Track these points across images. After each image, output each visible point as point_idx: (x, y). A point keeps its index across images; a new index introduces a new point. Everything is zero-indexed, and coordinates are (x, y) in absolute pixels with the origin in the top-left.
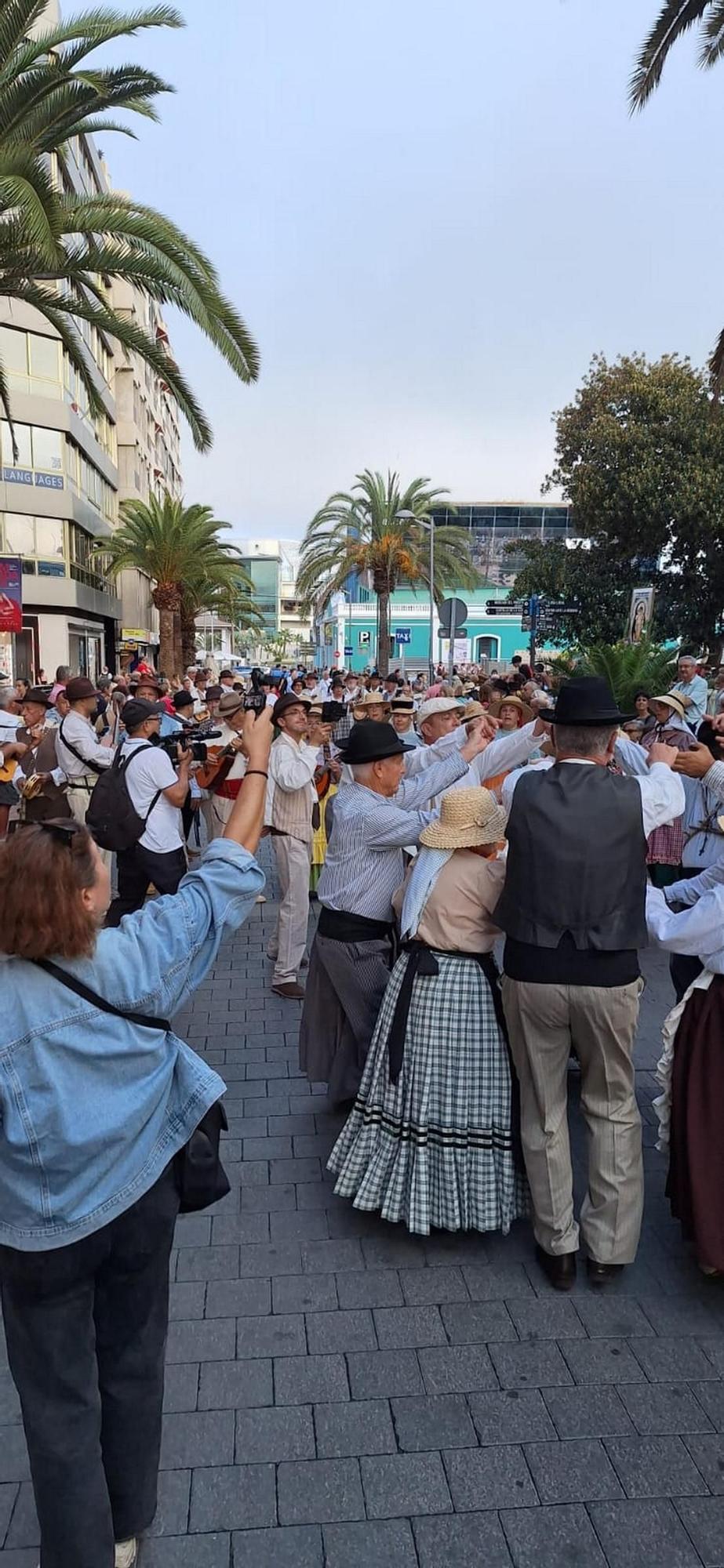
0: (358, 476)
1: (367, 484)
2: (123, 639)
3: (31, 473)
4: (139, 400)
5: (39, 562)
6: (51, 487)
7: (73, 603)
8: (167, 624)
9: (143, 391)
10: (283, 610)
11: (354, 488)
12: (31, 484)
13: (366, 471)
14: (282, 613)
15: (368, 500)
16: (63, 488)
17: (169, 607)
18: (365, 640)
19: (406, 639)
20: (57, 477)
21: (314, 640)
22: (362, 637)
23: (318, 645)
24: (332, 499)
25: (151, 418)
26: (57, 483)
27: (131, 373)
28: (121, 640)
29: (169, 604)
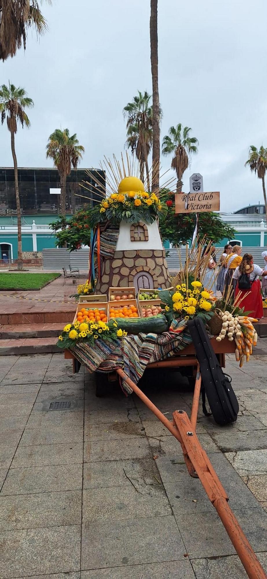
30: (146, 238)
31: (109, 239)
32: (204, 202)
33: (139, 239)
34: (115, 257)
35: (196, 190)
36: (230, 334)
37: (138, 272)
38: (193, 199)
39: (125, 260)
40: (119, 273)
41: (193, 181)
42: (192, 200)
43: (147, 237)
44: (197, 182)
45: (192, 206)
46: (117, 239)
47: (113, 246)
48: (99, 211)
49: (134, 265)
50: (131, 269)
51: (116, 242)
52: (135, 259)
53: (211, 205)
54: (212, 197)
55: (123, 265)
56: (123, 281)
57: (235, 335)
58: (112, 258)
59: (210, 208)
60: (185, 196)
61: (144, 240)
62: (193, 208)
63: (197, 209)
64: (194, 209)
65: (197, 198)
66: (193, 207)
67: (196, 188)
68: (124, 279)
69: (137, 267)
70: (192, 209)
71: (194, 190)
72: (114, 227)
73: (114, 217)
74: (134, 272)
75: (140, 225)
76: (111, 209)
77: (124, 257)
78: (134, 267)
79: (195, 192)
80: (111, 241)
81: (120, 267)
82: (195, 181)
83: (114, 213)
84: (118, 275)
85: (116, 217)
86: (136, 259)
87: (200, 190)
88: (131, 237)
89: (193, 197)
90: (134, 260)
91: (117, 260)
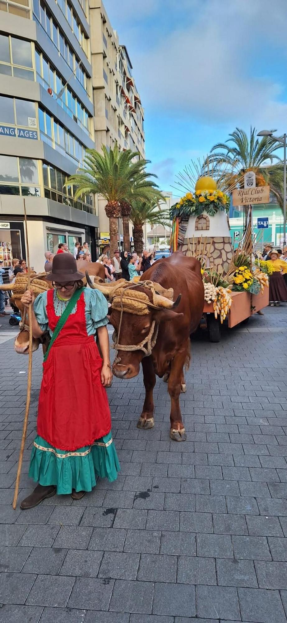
0: (230, 135)
1: (236, 136)
2: (101, 238)
3: (14, 129)
4: (111, 109)
5: (22, 187)
6: (29, 138)
7: (46, 214)
8: (114, 226)
9: (114, 103)
11: (227, 141)
12: (15, 135)
13: (237, 129)
15: (238, 148)
16: (37, 139)
17: (114, 215)
18: (237, 235)
19: (265, 225)
20: (33, 132)
22: (236, 234)
24: (215, 147)
25: (121, 123)
26: (33, 136)
27: (103, 90)
28: (100, 239)
29: (114, 213)
32: (256, 196)
33: (201, 229)
34: (184, 244)
39: (190, 245)
41: (247, 179)
42: (246, 194)
43: (208, 226)
44: (251, 179)
45: (246, 199)
46: (187, 229)
47: (183, 235)
48: (176, 207)
49: (196, 249)
51: (186, 231)
52: (197, 244)
53: (261, 198)
54: (262, 191)
58: (182, 244)
59: (261, 200)
60: (241, 192)
61: (206, 229)
63: (250, 202)
65: (250, 192)
67: (250, 184)
71: (248, 185)
72: (185, 220)
75: (203, 217)
77: (190, 243)
80: (183, 230)
82: (249, 178)
83: (184, 208)
88: (196, 227)
89: (247, 192)
91: (185, 246)
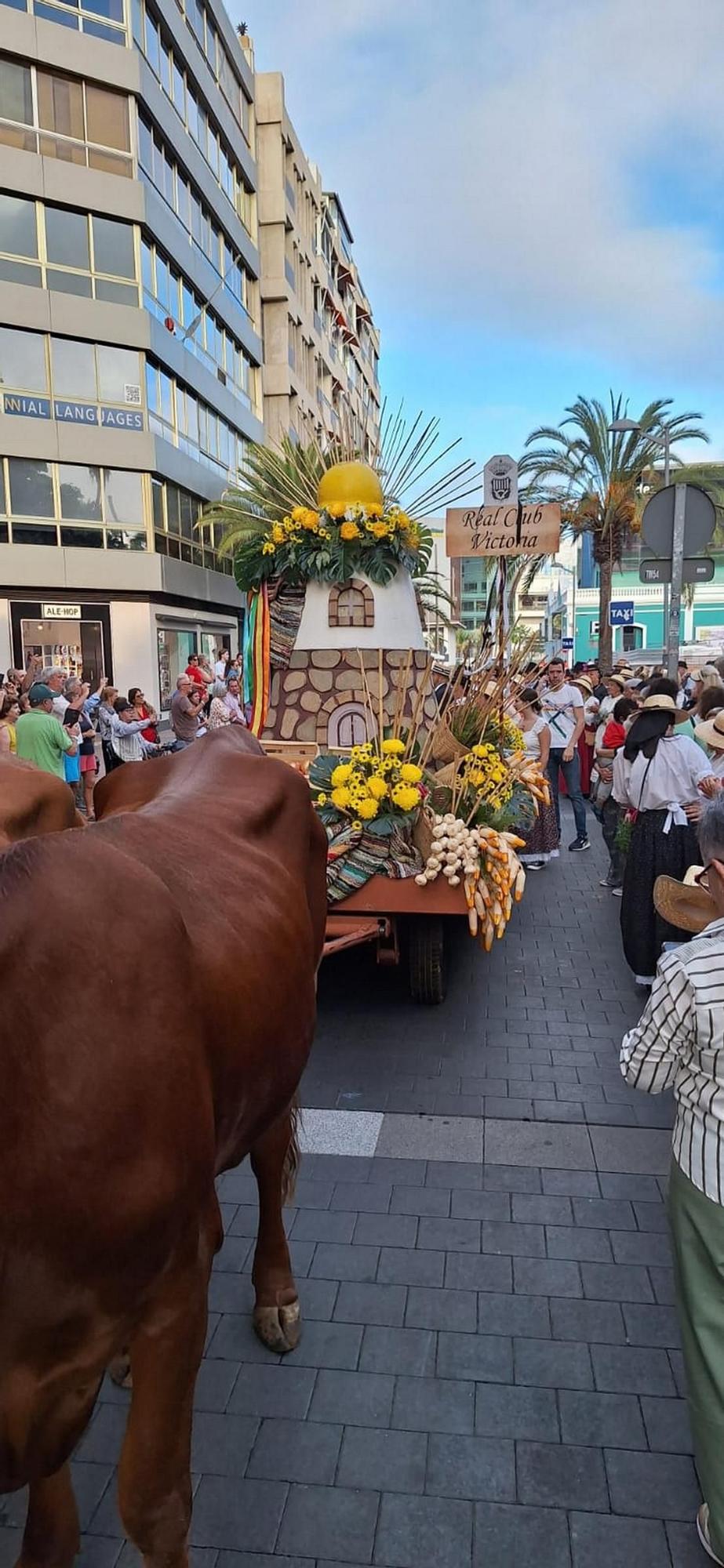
1: (582, 413)
3: (95, 408)
4: (302, 344)
5: (108, 531)
6: (125, 427)
7: (157, 586)
9: (307, 331)
10: (521, 606)
11: (562, 424)
12: (96, 423)
13: (580, 397)
14: (520, 609)
15: (586, 439)
16: (142, 428)
19: (627, 618)
20: (134, 414)
21: (543, 635)
22: (594, 628)
23: (547, 640)
26: (134, 422)
27: (285, 304)
30: (367, 619)
31: (282, 620)
33: (348, 622)
34: (292, 666)
35: (499, 497)
36: (449, 870)
37: (339, 706)
38: (492, 521)
39: (312, 671)
40: (297, 706)
41: (493, 476)
42: (489, 524)
43: (369, 616)
44: (505, 476)
45: (489, 539)
46: (299, 620)
47: (289, 639)
48: (262, 552)
49: (334, 687)
50: (325, 696)
51: (296, 628)
52: (334, 670)
53: (536, 537)
54: (539, 516)
55: (308, 686)
56: (304, 724)
57: (460, 872)
58: (285, 668)
59: (534, 545)
60: (472, 514)
61: (362, 624)
62: (490, 545)
63: (500, 547)
64: (492, 547)
65: (500, 519)
66: (491, 541)
67: (501, 494)
68: (307, 721)
69: (340, 691)
70: (487, 548)
71: (495, 498)
72: (292, 591)
73: (292, 566)
74: (330, 705)
75: (356, 585)
76: (289, 545)
77: (311, 665)
78: (333, 692)
79: (497, 503)
80: (285, 624)
81: (300, 691)
82: (497, 474)
83: (292, 556)
84: (295, 708)
85: (295, 565)
86: (338, 671)
87: (509, 498)
88: (330, 617)
89: (491, 516)
90: (333, 673)
91: (296, 673)
